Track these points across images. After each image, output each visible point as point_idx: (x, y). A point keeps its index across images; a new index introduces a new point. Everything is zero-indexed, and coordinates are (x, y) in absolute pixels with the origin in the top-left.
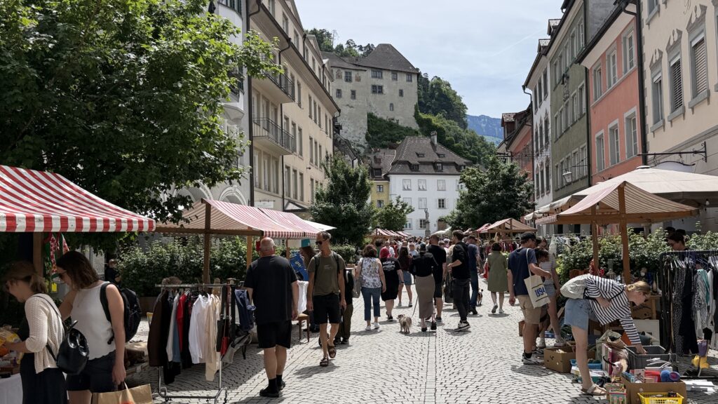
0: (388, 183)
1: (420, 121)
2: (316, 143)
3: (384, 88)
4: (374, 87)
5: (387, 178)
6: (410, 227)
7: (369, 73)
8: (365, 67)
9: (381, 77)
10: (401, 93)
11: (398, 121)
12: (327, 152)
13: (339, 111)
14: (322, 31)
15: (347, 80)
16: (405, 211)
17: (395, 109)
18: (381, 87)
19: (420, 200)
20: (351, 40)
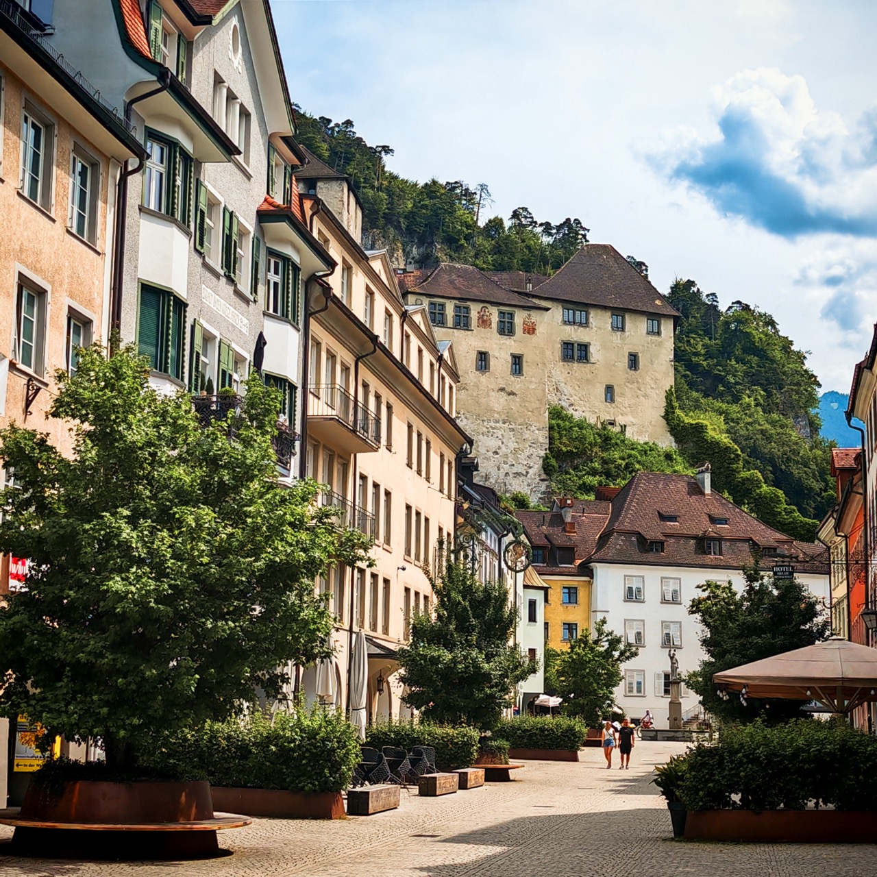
0: (590, 583)
1: (678, 430)
2: (418, 514)
3: (592, 349)
4: (568, 346)
5: (586, 571)
6: (639, 690)
7: (557, 313)
8: (546, 299)
9: (585, 324)
10: (634, 361)
11: (623, 428)
12: (441, 529)
13: (471, 442)
14: (452, 187)
15: (502, 332)
16: (616, 654)
17: (616, 398)
18: (584, 347)
19: (665, 624)
20: (525, 209)
